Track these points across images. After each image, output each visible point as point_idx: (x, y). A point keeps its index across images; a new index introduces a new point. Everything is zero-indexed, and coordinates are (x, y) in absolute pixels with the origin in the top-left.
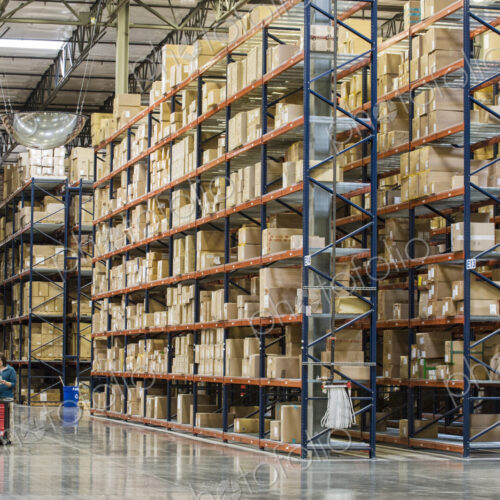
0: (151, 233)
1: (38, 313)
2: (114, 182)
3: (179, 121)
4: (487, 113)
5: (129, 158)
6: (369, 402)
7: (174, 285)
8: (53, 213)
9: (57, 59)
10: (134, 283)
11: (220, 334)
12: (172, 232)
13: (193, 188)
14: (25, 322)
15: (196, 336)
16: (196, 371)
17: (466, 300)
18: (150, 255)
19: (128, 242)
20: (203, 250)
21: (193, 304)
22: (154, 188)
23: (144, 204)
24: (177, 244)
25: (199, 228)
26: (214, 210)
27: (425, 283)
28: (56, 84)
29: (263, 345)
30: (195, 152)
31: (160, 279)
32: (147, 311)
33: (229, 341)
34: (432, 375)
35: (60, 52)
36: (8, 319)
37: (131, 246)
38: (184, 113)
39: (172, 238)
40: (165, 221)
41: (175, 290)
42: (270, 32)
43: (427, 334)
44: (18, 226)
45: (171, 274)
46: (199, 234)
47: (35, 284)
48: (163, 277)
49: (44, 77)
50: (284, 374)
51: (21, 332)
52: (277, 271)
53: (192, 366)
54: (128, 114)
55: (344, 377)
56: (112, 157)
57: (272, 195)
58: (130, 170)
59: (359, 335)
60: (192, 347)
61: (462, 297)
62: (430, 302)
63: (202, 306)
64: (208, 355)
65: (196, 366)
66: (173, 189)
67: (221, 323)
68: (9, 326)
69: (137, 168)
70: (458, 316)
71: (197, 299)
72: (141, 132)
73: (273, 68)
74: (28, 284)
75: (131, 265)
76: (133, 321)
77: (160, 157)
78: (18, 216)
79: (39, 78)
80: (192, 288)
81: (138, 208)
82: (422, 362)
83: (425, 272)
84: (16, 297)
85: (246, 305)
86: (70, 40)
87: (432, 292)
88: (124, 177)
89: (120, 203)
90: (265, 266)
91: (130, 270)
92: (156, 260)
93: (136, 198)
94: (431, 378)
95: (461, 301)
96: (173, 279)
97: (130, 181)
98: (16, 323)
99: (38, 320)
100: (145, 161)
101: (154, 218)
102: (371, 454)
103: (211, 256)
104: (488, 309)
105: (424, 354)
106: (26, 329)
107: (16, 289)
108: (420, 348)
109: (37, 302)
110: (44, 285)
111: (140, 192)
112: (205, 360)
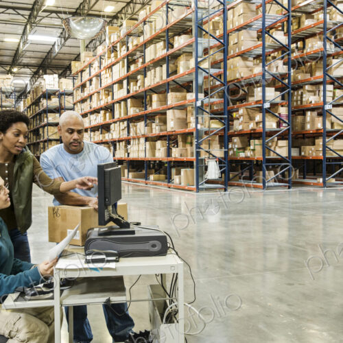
0: (103, 103)
1: (51, 138)
2: (83, 86)
3: (116, 56)
4: (271, 38)
5: (90, 75)
6: (224, 167)
7: (115, 122)
8: (54, 102)
9: (53, 46)
10: (94, 123)
11: (142, 140)
12: (114, 101)
13: (125, 82)
14: (45, 141)
15: (128, 142)
16: (128, 156)
17: (264, 122)
18: (102, 112)
19: (91, 108)
20: (131, 107)
21: (126, 129)
22: (103, 85)
23: (98, 93)
24: (117, 106)
25: (128, 98)
26: (138, 89)
27: (237, 116)
28: (53, 55)
29: (169, 144)
30: (126, 67)
31: (108, 120)
32: (101, 133)
33: (147, 143)
34: (242, 155)
35: (55, 43)
36: (38, 141)
37: (92, 109)
38: (119, 52)
39: (113, 104)
40: (110, 98)
41: (116, 124)
42: (169, 6)
43: (238, 138)
44: (41, 107)
45: (114, 118)
46: (129, 101)
47: (49, 127)
48: (109, 119)
49: (48, 53)
50: (181, 156)
51: (44, 145)
52: (176, 111)
53: (126, 154)
54: (88, 59)
55: (214, 156)
56: (81, 77)
57: (173, 77)
58: (91, 80)
59: (217, 137)
60: (126, 146)
61: (261, 120)
62: (240, 124)
63: (131, 130)
64: (135, 149)
65: (128, 154)
66: (113, 84)
67: (143, 135)
68: (38, 143)
69: (94, 79)
70: (258, 129)
71: (128, 127)
72: (96, 64)
73: (172, 21)
74: (46, 128)
75: (93, 117)
76: (94, 138)
77: (106, 73)
78: (41, 104)
79: (46, 54)
80: (126, 123)
81: (96, 94)
82: (235, 150)
83: (237, 111)
84: (41, 132)
85: (157, 127)
86: (59, 37)
87: (241, 119)
88: (88, 83)
89: (86, 94)
90: (169, 109)
91: (92, 118)
92: (105, 114)
93: (94, 90)
94: (241, 156)
95: (260, 122)
96: (114, 120)
97: (91, 85)
98: (42, 142)
99: (50, 141)
100: (98, 76)
101: (104, 97)
102: (225, 190)
103: (135, 108)
104: (272, 126)
105: (236, 146)
106: (46, 144)
107: (41, 130)
108: (235, 144)
109: (50, 134)
110: (52, 128)
111: (96, 88)
112: (133, 152)
